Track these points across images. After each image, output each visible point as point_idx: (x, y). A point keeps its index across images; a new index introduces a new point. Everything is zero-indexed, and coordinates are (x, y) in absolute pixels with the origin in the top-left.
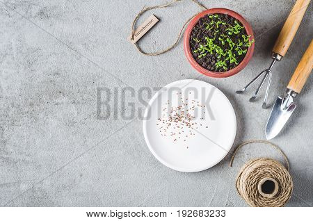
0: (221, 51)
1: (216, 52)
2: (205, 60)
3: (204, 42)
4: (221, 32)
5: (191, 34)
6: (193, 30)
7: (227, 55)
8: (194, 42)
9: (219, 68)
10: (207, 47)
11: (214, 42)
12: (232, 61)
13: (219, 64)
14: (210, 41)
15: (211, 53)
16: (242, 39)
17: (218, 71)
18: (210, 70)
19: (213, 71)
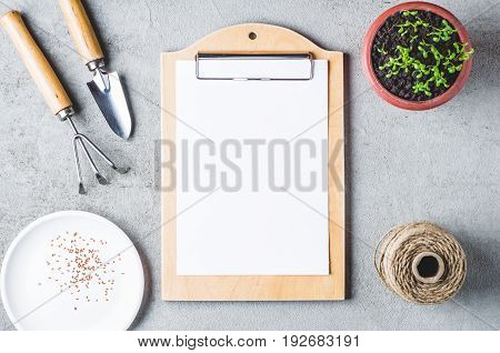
0: (422, 67)
1: (413, 69)
2: (396, 83)
3: (394, 54)
4: (420, 39)
5: (374, 43)
6: (377, 36)
7: (431, 74)
8: (378, 54)
9: (417, 95)
10: (400, 61)
11: (410, 54)
12: (438, 83)
13: (418, 87)
14: (405, 52)
15: (406, 70)
16: (454, 50)
17: (415, 100)
18: (403, 98)
19: (408, 99)
